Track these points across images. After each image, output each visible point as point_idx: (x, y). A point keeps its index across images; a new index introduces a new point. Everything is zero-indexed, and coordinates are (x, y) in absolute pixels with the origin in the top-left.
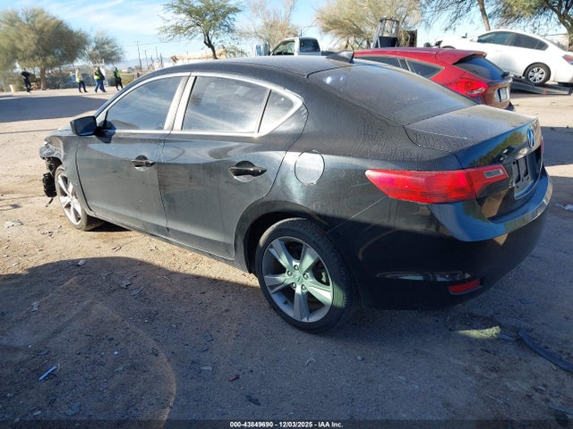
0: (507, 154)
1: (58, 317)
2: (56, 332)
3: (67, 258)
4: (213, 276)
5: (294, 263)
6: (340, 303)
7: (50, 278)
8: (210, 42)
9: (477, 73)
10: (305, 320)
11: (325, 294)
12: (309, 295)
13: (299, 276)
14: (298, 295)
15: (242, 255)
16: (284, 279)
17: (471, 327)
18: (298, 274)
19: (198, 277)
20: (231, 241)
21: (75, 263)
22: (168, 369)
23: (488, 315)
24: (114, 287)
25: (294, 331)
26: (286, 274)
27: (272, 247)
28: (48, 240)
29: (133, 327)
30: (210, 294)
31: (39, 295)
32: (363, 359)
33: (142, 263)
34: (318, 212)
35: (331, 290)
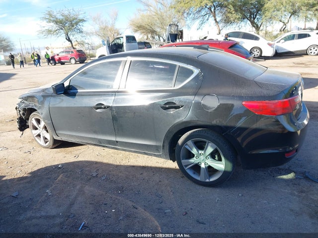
0: (295, 90)
1: (67, 196)
2: (72, 204)
3: (49, 165)
4: (141, 165)
5: (200, 152)
6: (230, 169)
7: (47, 177)
8: (69, 38)
9: (240, 52)
10: (208, 180)
11: (221, 166)
12: (210, 167)
13: (203, 158)
14: (203, 168)
15: (167, 151)
16: (194, 161)
17: (281, 174)
18: (202, 157)
19: (133, 166)
20: (160, 144)
21: (56, 167)
22: (147, 215)
23: (286, 168)
24: (89, 177)
25: (201, 187)
26: (195, 158)
27: (187, 145)
28: (30, 156)
29: (114, 196)
30: (145, 174)
31: (47, 186)
32: (242, 196)
33: (96, 163)
34: (217, 124)
35: (224, 163)
